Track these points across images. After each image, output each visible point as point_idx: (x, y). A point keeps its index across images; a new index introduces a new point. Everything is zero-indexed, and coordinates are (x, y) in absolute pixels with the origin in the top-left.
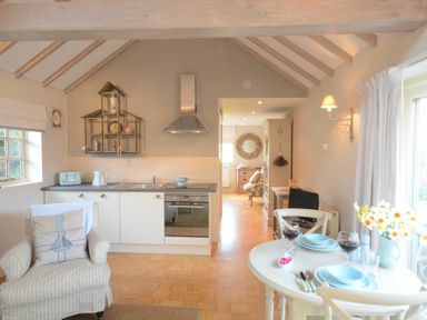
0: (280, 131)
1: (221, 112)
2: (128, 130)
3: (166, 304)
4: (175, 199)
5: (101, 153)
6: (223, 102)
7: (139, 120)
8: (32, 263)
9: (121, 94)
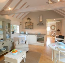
0: (59, 25)
1: (47, 21)
2: (31, 25)
3: (37, 52)
4: (38, 36)
5: (27, 29)
6: (47, 20)
7: (33, 23)
8: (19, 44)
9: (30, 19)
